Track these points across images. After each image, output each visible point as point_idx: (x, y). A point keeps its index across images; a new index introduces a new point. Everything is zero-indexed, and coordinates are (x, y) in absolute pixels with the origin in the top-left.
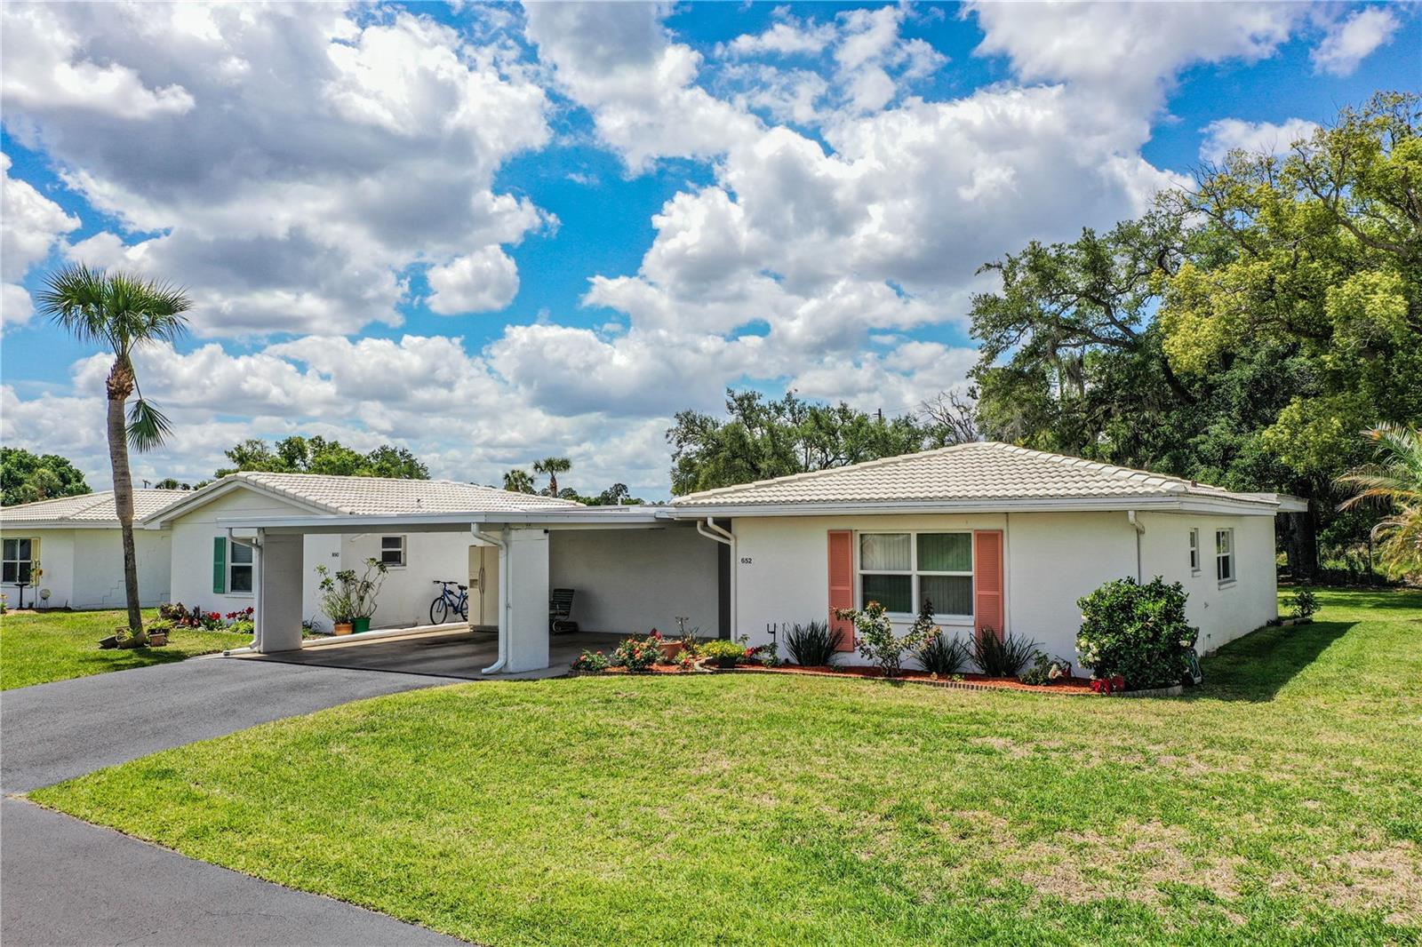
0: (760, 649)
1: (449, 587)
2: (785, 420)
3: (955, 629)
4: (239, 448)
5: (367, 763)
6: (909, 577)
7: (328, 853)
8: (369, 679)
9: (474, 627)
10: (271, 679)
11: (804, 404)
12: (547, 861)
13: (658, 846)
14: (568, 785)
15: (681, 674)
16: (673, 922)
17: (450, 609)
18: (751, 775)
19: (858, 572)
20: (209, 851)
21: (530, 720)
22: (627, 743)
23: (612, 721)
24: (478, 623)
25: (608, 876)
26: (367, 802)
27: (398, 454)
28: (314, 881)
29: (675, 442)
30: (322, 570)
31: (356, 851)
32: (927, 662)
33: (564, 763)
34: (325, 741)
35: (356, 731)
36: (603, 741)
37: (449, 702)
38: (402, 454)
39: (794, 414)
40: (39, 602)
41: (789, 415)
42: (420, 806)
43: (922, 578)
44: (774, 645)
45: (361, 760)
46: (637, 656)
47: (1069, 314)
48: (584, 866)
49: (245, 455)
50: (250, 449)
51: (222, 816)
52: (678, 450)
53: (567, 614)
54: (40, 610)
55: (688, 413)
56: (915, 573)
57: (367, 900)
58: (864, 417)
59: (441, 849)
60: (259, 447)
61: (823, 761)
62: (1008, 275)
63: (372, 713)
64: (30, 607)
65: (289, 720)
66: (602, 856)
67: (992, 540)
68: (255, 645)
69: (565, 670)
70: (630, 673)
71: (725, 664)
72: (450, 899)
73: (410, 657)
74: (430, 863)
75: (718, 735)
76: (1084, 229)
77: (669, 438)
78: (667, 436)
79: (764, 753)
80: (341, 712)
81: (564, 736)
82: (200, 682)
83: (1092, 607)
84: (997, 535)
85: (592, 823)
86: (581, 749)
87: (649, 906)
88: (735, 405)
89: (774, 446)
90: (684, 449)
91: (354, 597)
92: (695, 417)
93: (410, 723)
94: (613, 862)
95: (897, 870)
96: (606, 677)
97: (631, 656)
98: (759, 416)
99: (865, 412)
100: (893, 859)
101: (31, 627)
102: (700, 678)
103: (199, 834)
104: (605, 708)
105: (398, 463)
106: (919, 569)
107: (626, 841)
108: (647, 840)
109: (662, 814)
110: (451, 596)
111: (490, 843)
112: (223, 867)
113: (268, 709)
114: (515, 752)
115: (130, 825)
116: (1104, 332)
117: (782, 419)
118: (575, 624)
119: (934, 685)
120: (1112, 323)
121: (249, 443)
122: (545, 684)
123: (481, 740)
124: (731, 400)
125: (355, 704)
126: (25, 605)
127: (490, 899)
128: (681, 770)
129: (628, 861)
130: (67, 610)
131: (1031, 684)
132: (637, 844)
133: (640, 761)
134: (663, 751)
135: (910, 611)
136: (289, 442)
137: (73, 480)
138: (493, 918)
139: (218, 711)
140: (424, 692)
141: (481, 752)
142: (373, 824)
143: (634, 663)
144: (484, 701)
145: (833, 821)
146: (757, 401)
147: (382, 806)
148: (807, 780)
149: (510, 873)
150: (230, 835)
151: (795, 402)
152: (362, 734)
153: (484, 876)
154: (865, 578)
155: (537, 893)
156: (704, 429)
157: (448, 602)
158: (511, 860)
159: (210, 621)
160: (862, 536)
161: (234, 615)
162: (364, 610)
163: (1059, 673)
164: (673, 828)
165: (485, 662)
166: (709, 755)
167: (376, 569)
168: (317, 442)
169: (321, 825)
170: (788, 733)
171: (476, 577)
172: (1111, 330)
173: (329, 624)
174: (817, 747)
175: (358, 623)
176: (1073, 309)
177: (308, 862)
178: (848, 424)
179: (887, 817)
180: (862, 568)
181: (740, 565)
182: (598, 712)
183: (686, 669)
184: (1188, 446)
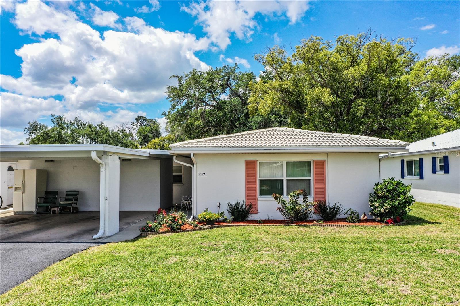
6: (282, 180)
9: (17, 212)
15: (195, 230)
19: (258, 179)
24: (20, 210)
39: (78, 126)
41: (76, 126)
43: (288, 180)
52: (29, 137)
55: (34, 123)
62: (180, 80)
78: (24, 131)
84: (323, 162)
88: (55, 120)
90: (32, 136)
92: (37, 124)
106: (287, 177)
116: (211, 103)
117: (73, 127)
120: (213, 100)
124: (53, 118)
135: (282, 194)
146: (64, 120)
151: (79, 121)
156: (41, 129)
160: (260, 163)
171: (20, 185)
178: (103, 130)
180: (260, 177)
181: (199, 177)
183: (197, 227)
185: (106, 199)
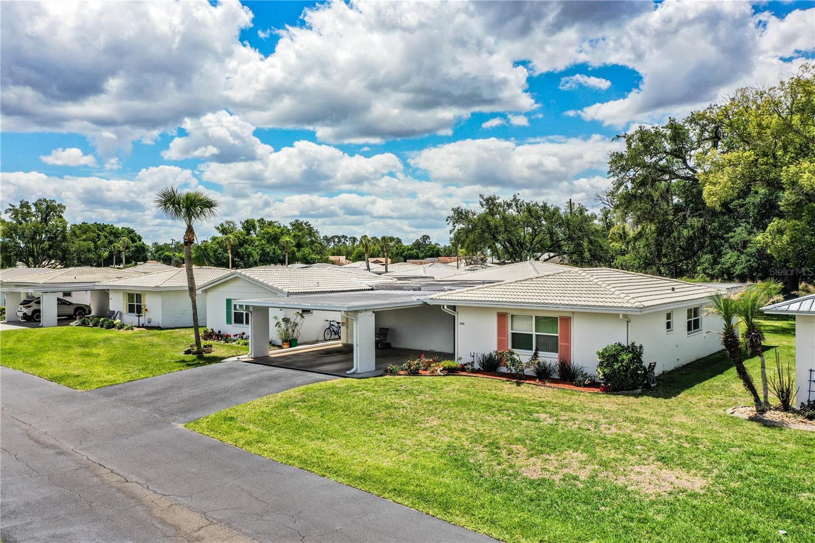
0: (466, 365)
1: (332, 323)
2: (512, 212)
3: (551, 359)
4: (222, 225)
5: (303, 417)
6: (532, 335)
7: (294, 452)
8: (301, 375)
9: (343, 344)
10: (261, 374)
11: (523, 201)
12: (367, 458)
13: (404, 454)
14: (376, 429)
15: (430, 376)
16: (404, 480)
17: (333, 333)
18: (443, 428)
19: (510, 331)
20: (254, 450)
21: (365, 399)
22: (401, 412)
23: (397, 401)
24: (345, 342)
25: (387, 464)
26: (305, 433)
27: (304, 224)
28: (290, 462)
29: (451, 224)
30: (276, 318)
31: (304, 452)
32: (537, 373)
33: (376, 420)
34: (287, 406)
35: (298, 402)
36: (392, 410)
37: (333, 390)
38: (305, 224)
39: (517, 207)
40: (147, 324)
41: (514, 208)
42: (324, 436)
43: (537, 336)
44: (473, 362)
45: (301, 416)
46: (412, 368)
47: (663, 162)
48: (379, 460)
49: (225, 229)
50: (227, 226)
51: (255, 437)
52: (453, 228)
53: (385, 340)
54: (147, 328)
55: (458, 208)
56: (534, 333)
57: (309, 469)
58: (557, 209)
59: (332, 452)
60: (232, 225)
61: (472, 422)
62: (629, 140)
63: (303, 394)
64: (143, 327)
65: (272, 395)
66: (386, 457)
67: (566, 321)
68: (250, 355)
69: (381, 372)
70: (409, 375)
71: (451, 371)
72: (335, 469)
73: (317, 362)
74: (328, 457)
75: (436, 409)
76: (670, 118)
77: (448, 222)
78: (447, 220)
79: (451, 418)
80: (291, 392)
81: (377, 408)
82: (232, 374)
83: (602, 355)
84: (568, 319)
85: (383, 444)
86: (383, 414)
87: (398, 474)
88: (484, 203)
89: (505, 226)
90: (456, 227)
91: (290, 330)
92: (462, 210)
93: (318, 399)
94: (388, 459)
95: (480, 466)
96: (399, 376)
97: (409, 367)
98: (497, 209)
99: (558, 206)
100: (481, 462)
101: (149, 339)
102: (439, 378)
103: (249, 443)
104: (395, 394)
105: (303, 229)
106: (536, 332)
107: (394, 452)
108: (401, 452)
109: (408, 442)
110: (333, 327)
111: (348, 451)
112: (260, 455)
113: (262, 390)
114: (358, 414)
115: (225, 438)
116: (682, 173)
117: (511, 210)
118: (389, 344)
119: (536, 385)
120: (686, 168)
121: (227, 222)
122: (372, 380)
123: (346, 408)
124: (482, 200)
125: (297, 389)
126: (141, 325)
127: (348, 470)
128: (419, 424)
129: (393, 459)
130: (159, 328)
131: (578, 386)
132: (397, 453)
133: (404, 420)
134: (414, 416)
135: (532, 350)
136: (247, 222)
137: (138, 240)
138: (349, 476)
139: (243, 390)
140: (323, 384)
141: (346, 413)
142: (308, 442)
143: (411, 371)
144: (347, 389)
145: (466, 447)
146: (497, 201)
147: (311, 435)
148: (463, 430)
149: (354, 462)
150: (260, 444)
151: (518, 201)
152: (299, 403)
153: (346, 462)
154: (513, 334)
155: (363, 469)
156: (467, 217)
157: (332, 330)
158: (355, 457)
159: (226, 338)
160: (512, 316)
161: (236, 335)
162: (295, 335)
163: (589, 382)
164: (410, 448)
165: (348, 367)
166: (430, 418)
167: (299, 317)
168: (261, 221)
169: (290, 442)
170: (463, 409)
171: (345, 321)
172: (686, 172)
173: (280, 342)
174: (472, 416)
175: (292, 342)
176: (664, 161)
177: (288, 455)
178: (547, 214)
179: (486, 446)
180: (512, 330)
181: (460, 326)
182: (392, 396)
183: (433, 374)
184: (723, 239)
185: (357, 345)
